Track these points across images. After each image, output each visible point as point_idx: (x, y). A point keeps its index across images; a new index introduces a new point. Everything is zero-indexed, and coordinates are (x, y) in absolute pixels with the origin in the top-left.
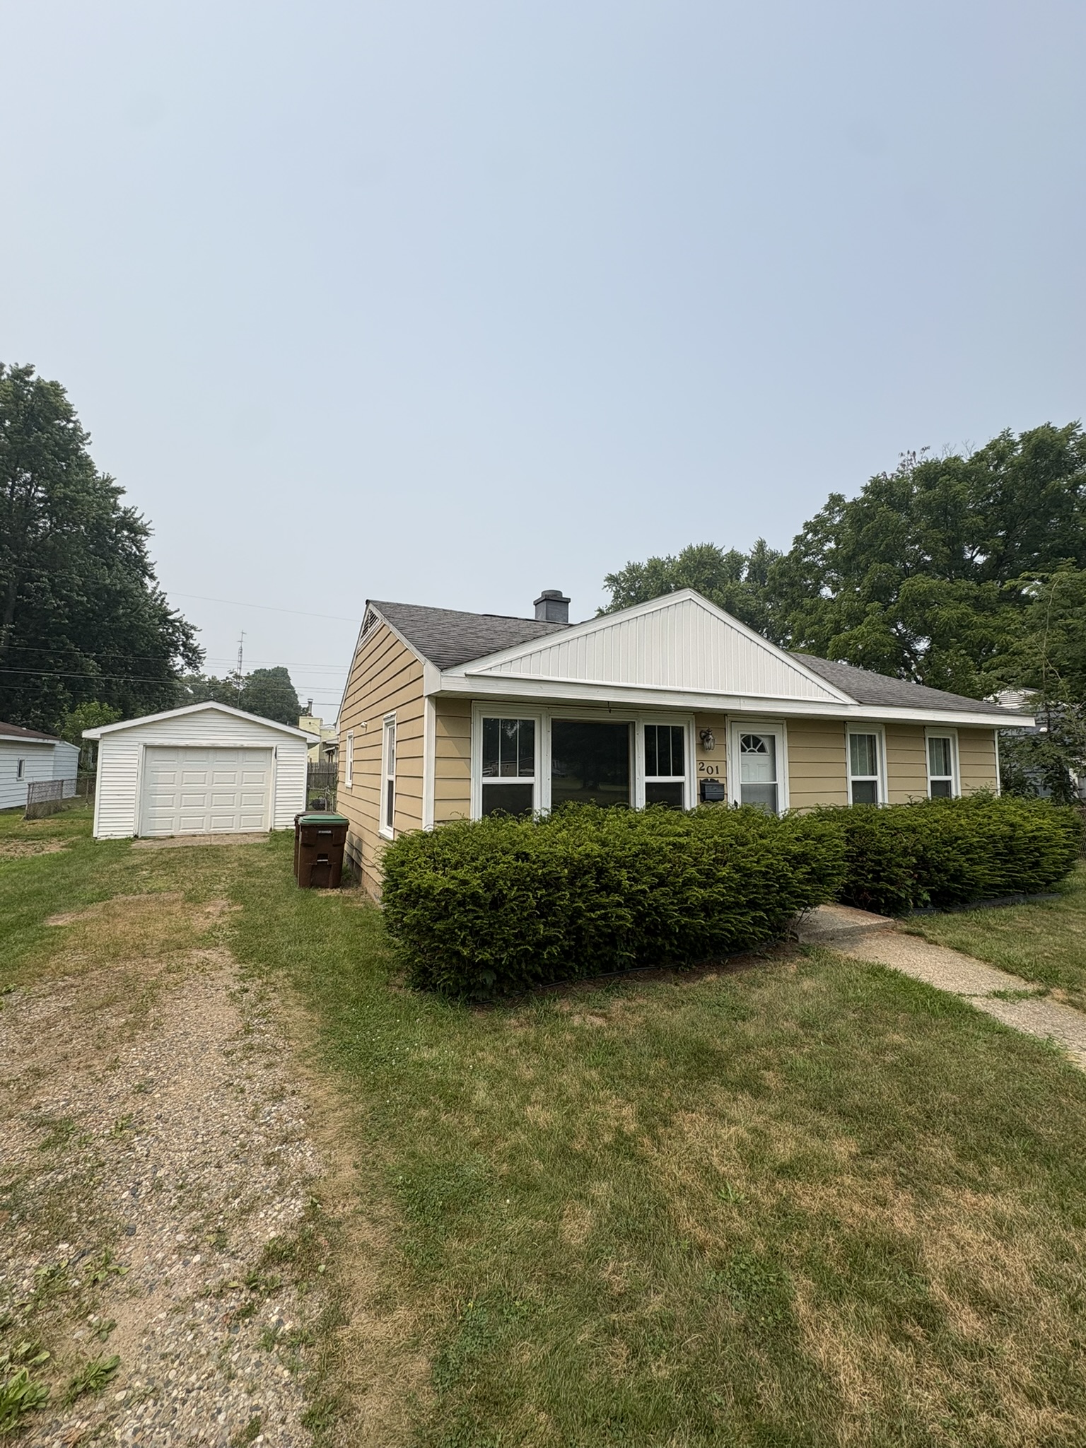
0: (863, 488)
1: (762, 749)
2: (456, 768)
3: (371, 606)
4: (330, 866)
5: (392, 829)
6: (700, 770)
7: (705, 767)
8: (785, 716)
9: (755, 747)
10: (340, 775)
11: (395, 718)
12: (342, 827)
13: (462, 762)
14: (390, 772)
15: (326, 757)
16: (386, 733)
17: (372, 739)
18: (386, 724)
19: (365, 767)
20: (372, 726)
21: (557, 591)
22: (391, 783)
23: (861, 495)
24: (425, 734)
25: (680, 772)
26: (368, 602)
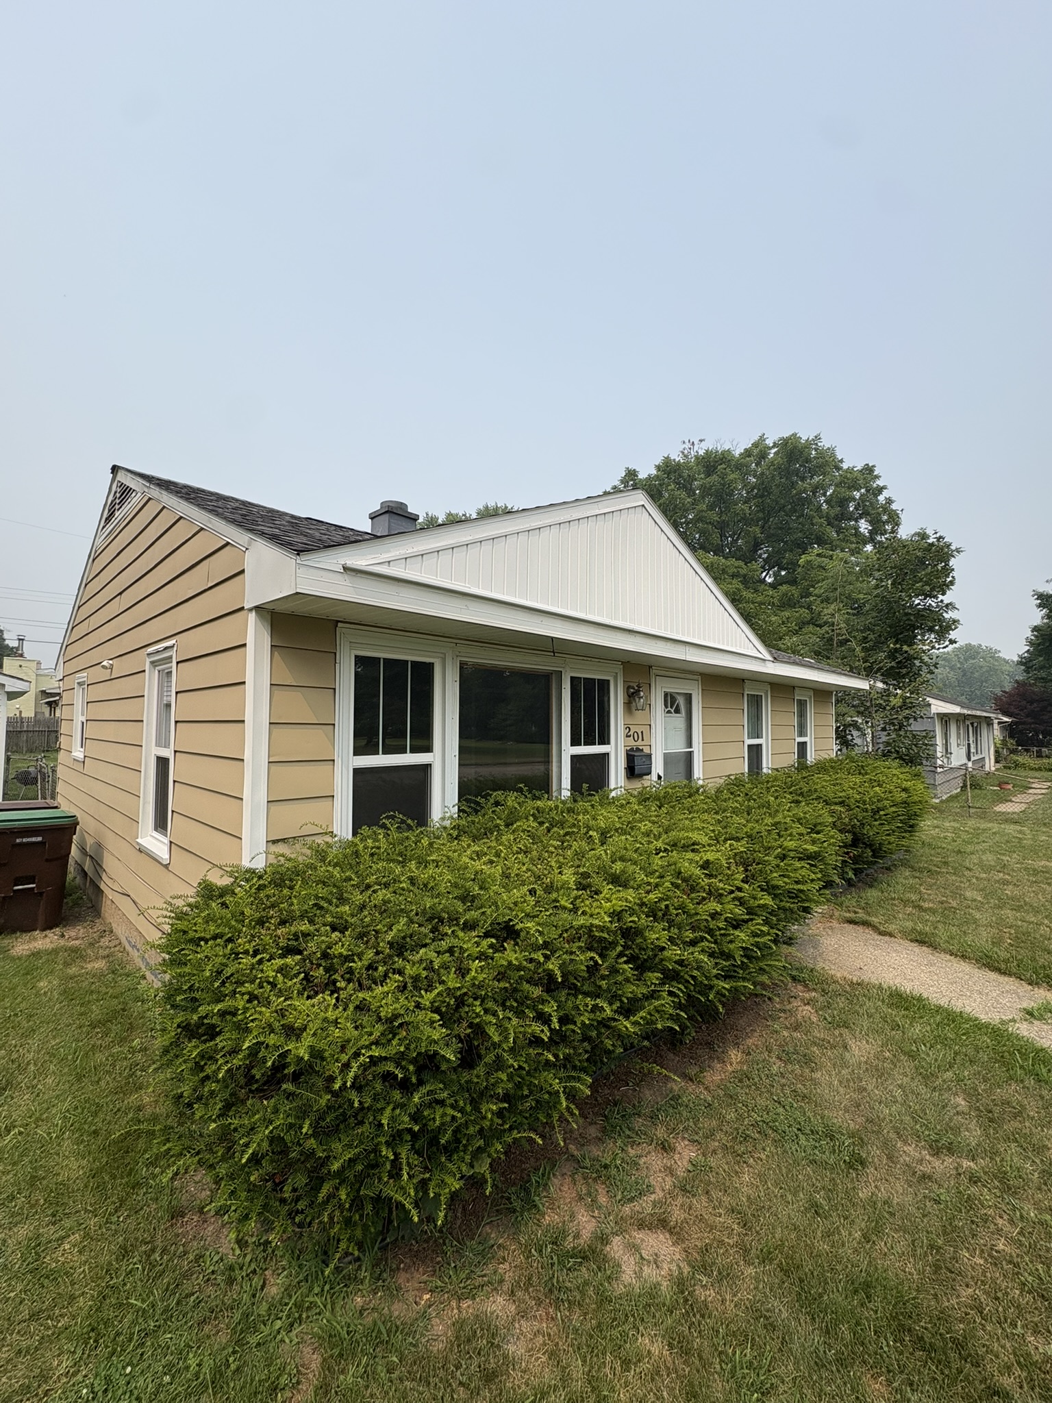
0: (656, 466)
1: (677, 711)
2: (305, 742)
3: (121, 477)
4: (41, 894)
5: (166, 841)
6: (627, 736)
7: (631, 733)
8: (701, 670)
9: (671, 707)
10: (62, 739)
11: (173, 653)
12: (67, 828)
13: (319, 731)
14: (162, 741)
15: (46, 710)
16: (151, 681)
17: (126, 687)
18: (152, 663)
19: (108, 732)
20: (122, 667)
21: (402, 503)
22: (162, 763)
23: (654, 472)
24: (249, 679)
25: (604, 740)
26: (115, 469)
